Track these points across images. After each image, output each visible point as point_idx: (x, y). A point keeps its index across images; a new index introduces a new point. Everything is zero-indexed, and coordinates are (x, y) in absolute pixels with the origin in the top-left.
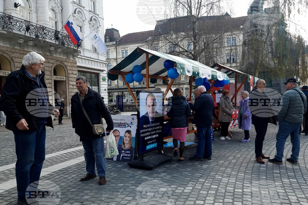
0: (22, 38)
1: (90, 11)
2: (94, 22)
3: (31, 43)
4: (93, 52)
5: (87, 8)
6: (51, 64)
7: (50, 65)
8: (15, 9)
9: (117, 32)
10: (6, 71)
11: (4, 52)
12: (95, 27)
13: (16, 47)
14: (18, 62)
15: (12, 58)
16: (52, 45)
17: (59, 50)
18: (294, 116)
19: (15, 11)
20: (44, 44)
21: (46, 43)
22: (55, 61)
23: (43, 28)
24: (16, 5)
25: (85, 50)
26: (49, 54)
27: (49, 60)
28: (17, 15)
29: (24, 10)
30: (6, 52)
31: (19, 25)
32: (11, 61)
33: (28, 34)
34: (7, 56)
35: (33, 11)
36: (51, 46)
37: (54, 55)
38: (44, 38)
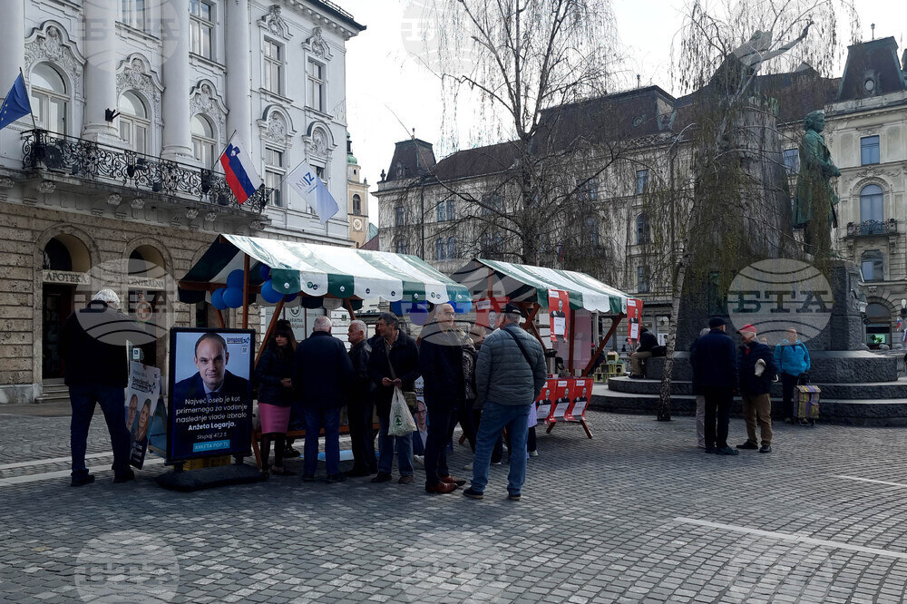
0: (116, 194)
1: (309, 110)
2: (318, 137)
3: (139, 204)
4: (311, 216)
5: (299, 103)
6: (191, 254)
7: (189, 255)
8: (106, 123)
9: (425, 149)
10: (78, 274)
11: (77, 229)
12: (322, 148)
13: (105, 216)
14: (109, 251)
15: (94, 242)
16: (192, 205)
17: (211, 217)
18: (502, 388)
19: (106, 130)
20: (171, 204)
21: (175, 201)
22: (201, 244)
23: (172, 166)
24: (109, 116)
25: (288, 212)
26: (187, 228)
27: (186, 243)
28: (110, 137)
29: (131, 124)
30: (81, 227)
31: (110, 163)
32: (93, 249)
33: (130, 183)
34: (84, 238)
35: (153, 124)
36: (189, 208)
37: (201, 230)
38: (170, 189)
